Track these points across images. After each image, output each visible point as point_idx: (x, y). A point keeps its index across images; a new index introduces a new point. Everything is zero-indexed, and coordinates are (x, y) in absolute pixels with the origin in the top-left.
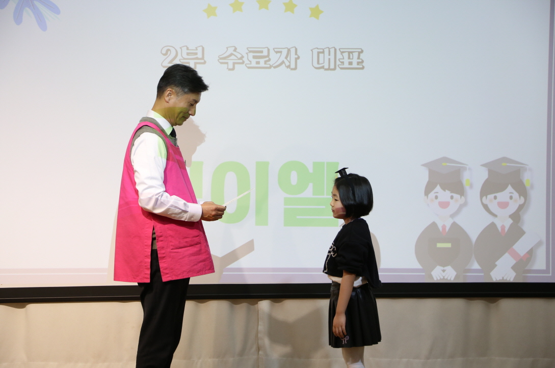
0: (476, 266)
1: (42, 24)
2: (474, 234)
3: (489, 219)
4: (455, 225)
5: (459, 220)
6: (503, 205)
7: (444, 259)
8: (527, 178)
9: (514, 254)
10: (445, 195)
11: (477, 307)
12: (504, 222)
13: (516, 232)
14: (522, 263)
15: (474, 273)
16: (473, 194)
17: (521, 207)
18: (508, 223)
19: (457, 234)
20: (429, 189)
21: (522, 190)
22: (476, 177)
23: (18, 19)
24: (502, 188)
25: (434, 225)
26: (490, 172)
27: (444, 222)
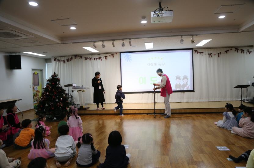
0: (182, 88)
1: (130, 62)
2: (182, 85)
3: (183, 83)
4: (179, 84)
5: (180, 83)
6: (185, 81)
7: (178, 88)
8: (188, 78)
9: (187, 87)
10: (178, 80)
11: (182, 93)
12: (185, 83)
13: (187, 84)
14: (188, 88)
15: (182, 89)
16: (182, 80)
17: (187, 81)
18: (186, 83)
19: (180, 85)
20: (176, 79)
21: (187, 79)
22: (182, 78)
23: (127, 61)
24: (185, 79)
25: (177, 84)
26: (184, 77)
27: (178, 83)
